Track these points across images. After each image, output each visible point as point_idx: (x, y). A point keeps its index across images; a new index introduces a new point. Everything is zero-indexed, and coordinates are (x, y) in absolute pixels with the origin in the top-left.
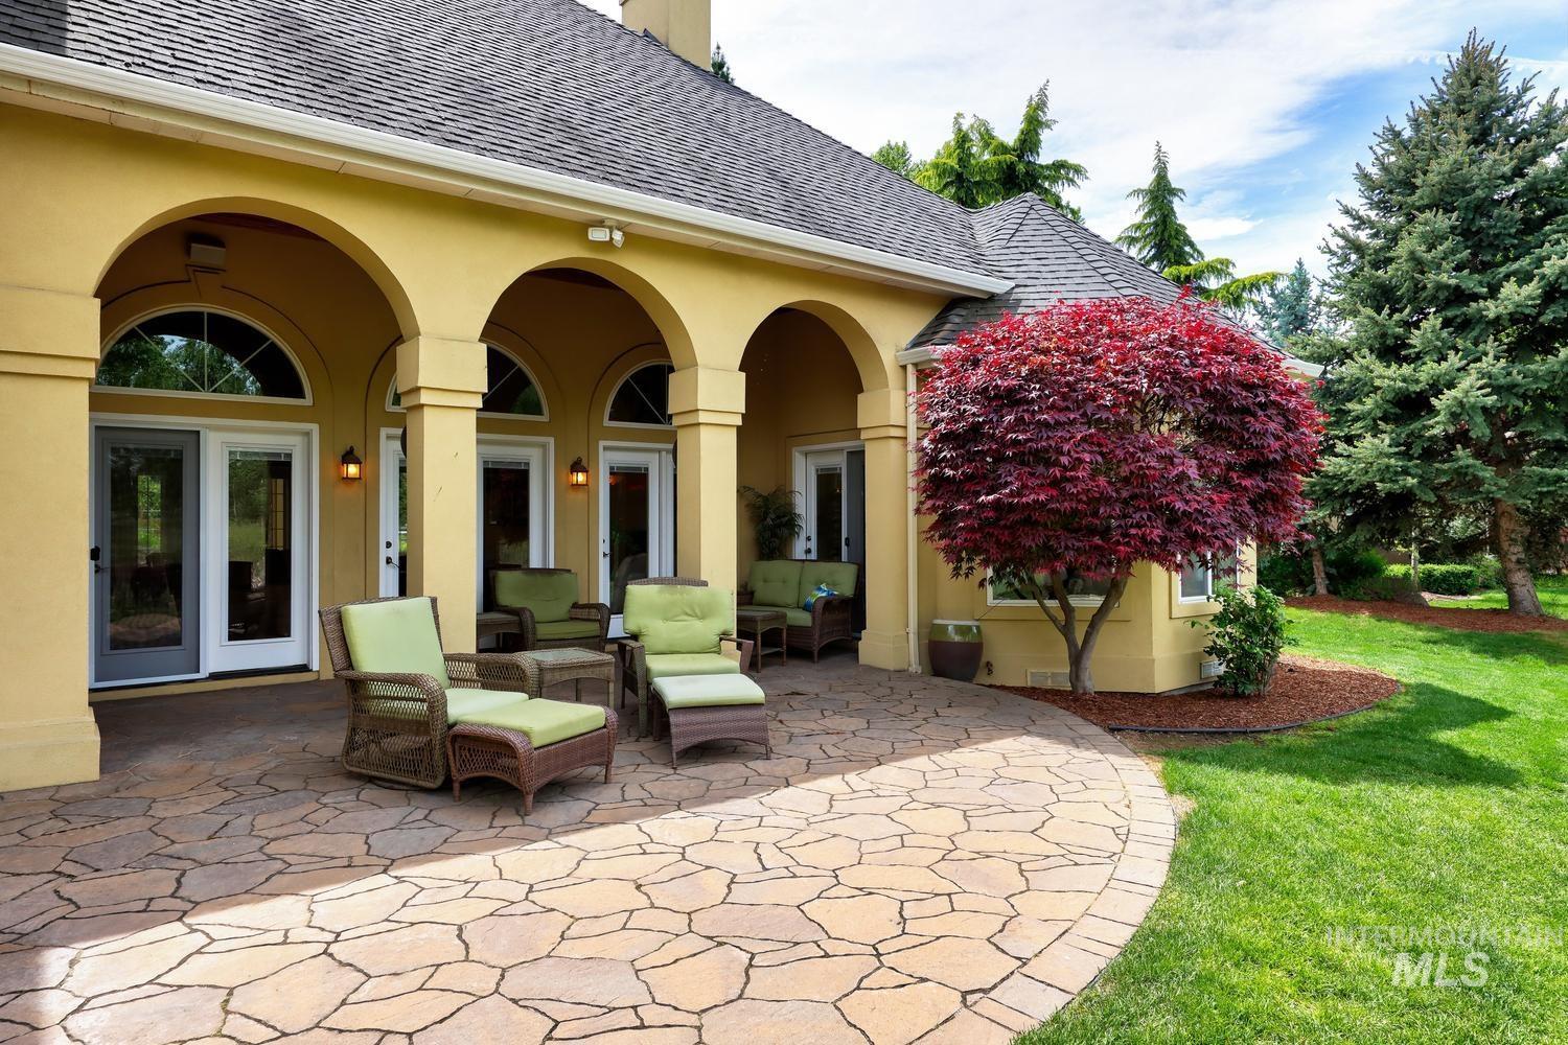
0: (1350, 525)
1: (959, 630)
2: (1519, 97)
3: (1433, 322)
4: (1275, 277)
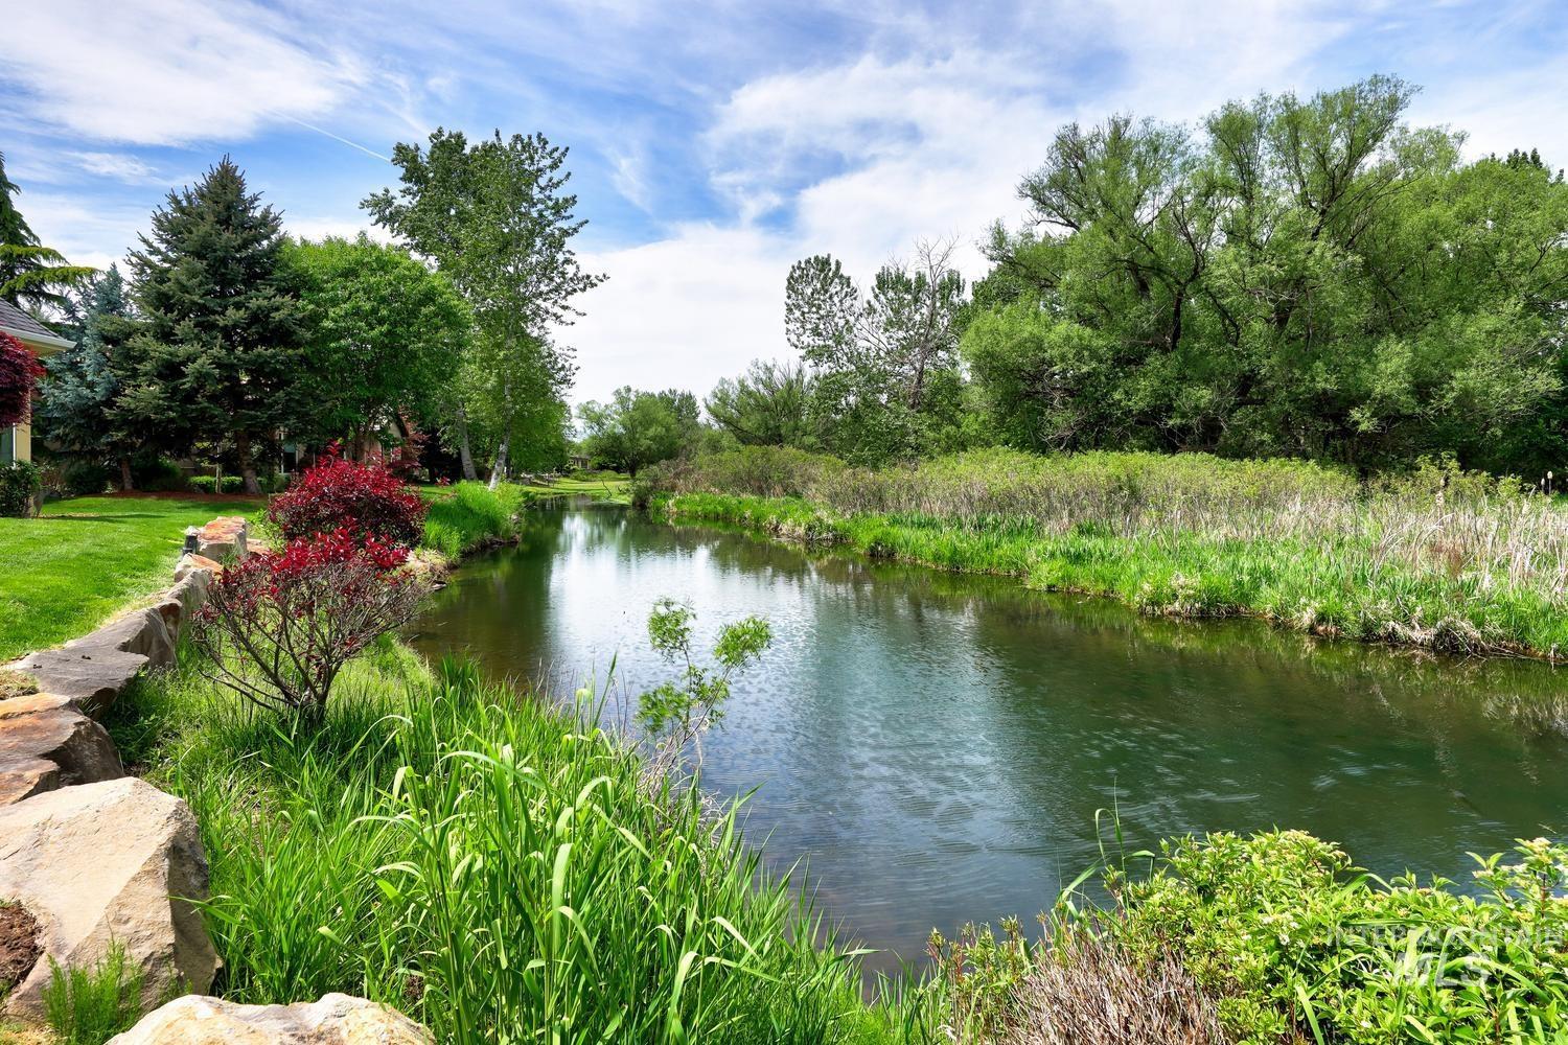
3: (189, 322)
4: (94, 271)
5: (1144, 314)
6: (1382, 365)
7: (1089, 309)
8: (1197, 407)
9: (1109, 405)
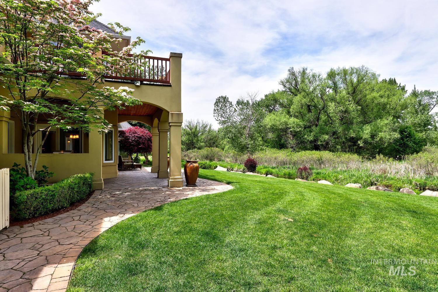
5: (311, 116)
6: (365, 131)
7: (297, 114)
8: (325, 140)
9: (304, 139)
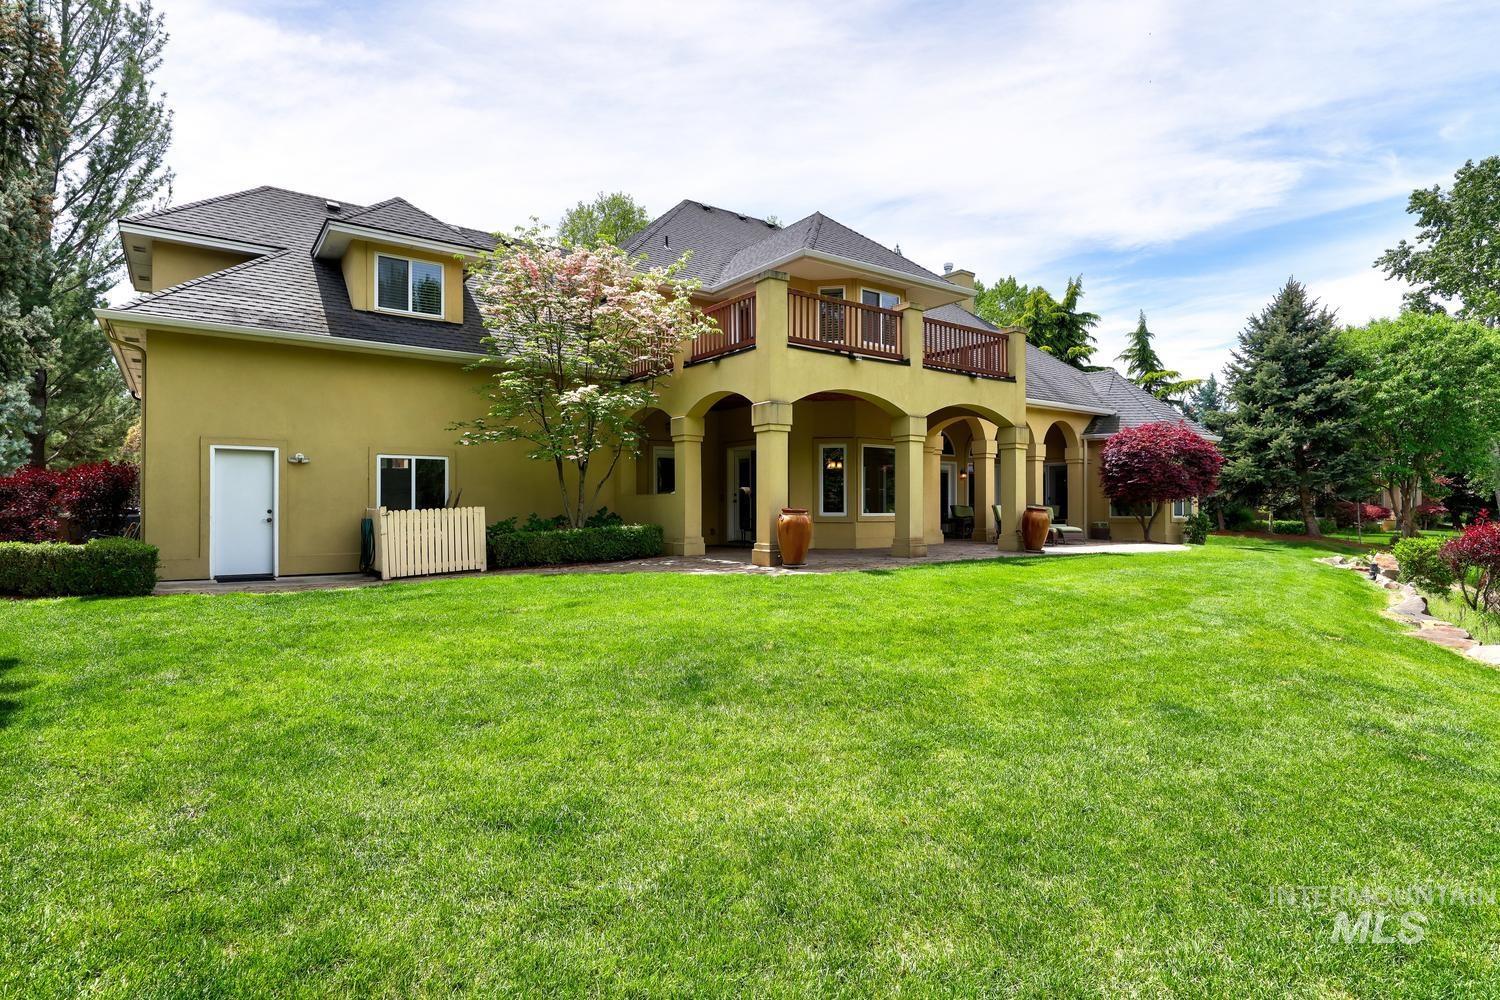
0: (1235, 497)
1: (1102, 525)
2: (1311, 307)
3: (1270, 409)
4: (1200, 381)
